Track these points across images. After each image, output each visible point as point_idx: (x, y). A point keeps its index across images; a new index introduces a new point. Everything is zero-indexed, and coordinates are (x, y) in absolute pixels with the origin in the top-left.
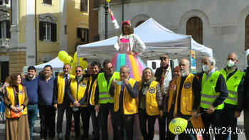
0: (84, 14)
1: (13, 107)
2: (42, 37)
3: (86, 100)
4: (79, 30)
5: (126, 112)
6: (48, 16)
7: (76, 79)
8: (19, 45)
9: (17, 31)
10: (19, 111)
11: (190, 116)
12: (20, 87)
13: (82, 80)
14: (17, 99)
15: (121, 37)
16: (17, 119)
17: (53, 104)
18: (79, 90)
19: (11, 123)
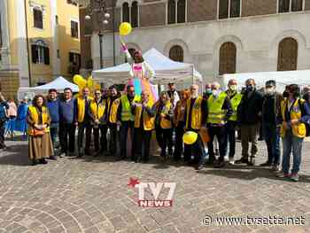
0: (76, 39)
1: (36, 125)
2: (35, 59)
3: (105, 119)
4: (71, 55)
5: (146, 129)
6: (40, 40)
7: (95, 100)
8: (11, 67)
9: (7, 53)
10: (42, 129)
11: (199, 130)
12: (43, 108)
13: (101, 102)
14: (40, 118)
15: (134, 65)
16: (41, 136)
17: (74, 121)
18: (99, 110)
19: (35, 140)
